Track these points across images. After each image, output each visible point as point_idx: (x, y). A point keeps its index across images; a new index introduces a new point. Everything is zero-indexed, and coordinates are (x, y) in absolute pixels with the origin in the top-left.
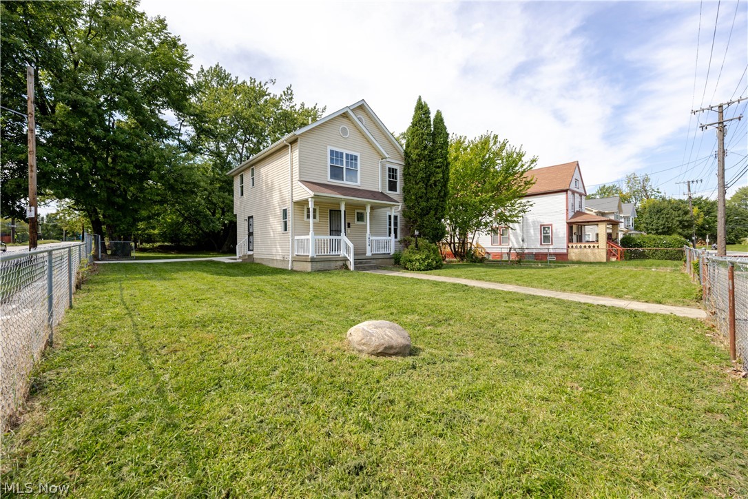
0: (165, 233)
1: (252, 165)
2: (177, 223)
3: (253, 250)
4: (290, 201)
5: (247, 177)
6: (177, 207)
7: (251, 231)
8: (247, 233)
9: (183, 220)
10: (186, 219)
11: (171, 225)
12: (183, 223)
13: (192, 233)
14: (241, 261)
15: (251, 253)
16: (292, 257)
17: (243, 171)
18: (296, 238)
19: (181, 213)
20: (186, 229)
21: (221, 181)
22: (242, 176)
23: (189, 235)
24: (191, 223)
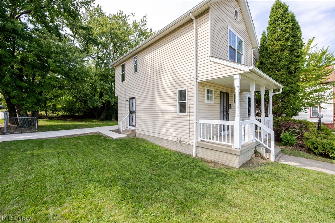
0: (65, 107)
1: (135, 55)
2: (72, 102)
3: (135, 126)
4: (195, 81)
5: (129, 66)
6: (72, 91)
7: (132, 109)
8: (129, 111)
9: (76, 100)
10: (78, 99)
11: (69, 103)
12: (76, 102)
13: (81, 107)
14: (125, 136)
15: (133, 128)
16: (197, 143)
17: (125, 61)
18: (201, 121)
19: (75, 95)
20: (78, 105)
21: (100, 75)
22: (123, 67)
23: (80, 109)
24: (81, 101)
